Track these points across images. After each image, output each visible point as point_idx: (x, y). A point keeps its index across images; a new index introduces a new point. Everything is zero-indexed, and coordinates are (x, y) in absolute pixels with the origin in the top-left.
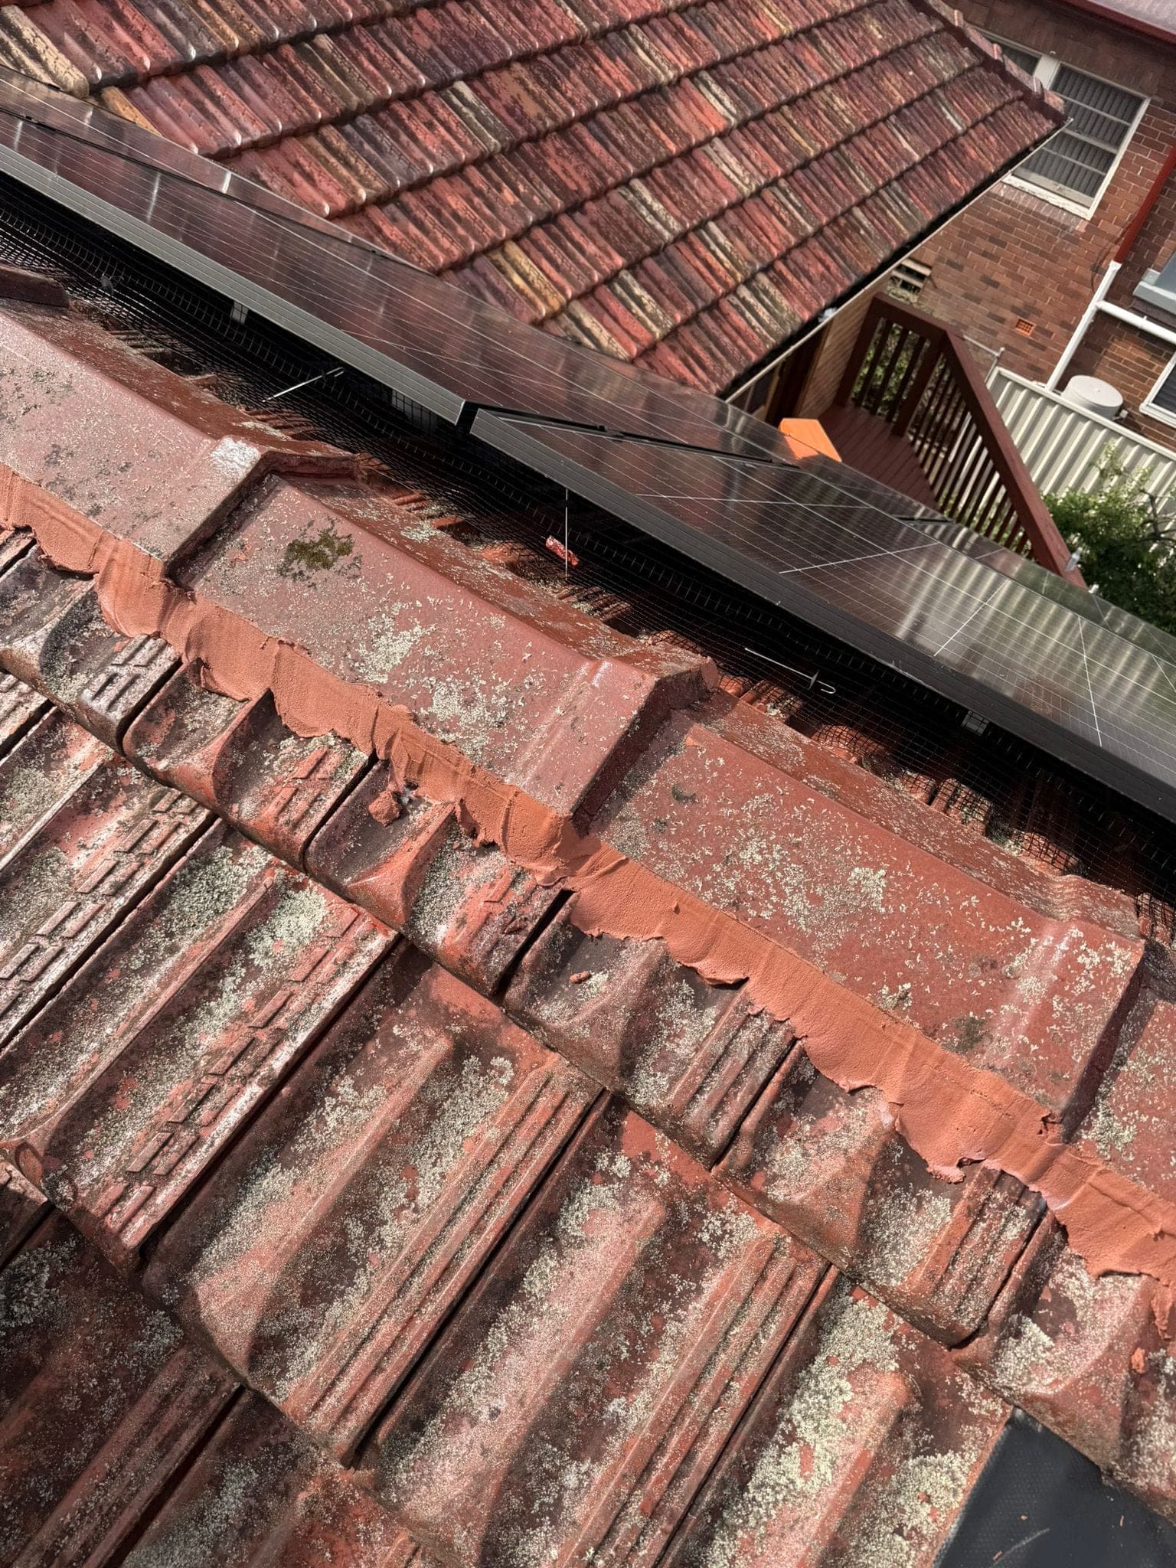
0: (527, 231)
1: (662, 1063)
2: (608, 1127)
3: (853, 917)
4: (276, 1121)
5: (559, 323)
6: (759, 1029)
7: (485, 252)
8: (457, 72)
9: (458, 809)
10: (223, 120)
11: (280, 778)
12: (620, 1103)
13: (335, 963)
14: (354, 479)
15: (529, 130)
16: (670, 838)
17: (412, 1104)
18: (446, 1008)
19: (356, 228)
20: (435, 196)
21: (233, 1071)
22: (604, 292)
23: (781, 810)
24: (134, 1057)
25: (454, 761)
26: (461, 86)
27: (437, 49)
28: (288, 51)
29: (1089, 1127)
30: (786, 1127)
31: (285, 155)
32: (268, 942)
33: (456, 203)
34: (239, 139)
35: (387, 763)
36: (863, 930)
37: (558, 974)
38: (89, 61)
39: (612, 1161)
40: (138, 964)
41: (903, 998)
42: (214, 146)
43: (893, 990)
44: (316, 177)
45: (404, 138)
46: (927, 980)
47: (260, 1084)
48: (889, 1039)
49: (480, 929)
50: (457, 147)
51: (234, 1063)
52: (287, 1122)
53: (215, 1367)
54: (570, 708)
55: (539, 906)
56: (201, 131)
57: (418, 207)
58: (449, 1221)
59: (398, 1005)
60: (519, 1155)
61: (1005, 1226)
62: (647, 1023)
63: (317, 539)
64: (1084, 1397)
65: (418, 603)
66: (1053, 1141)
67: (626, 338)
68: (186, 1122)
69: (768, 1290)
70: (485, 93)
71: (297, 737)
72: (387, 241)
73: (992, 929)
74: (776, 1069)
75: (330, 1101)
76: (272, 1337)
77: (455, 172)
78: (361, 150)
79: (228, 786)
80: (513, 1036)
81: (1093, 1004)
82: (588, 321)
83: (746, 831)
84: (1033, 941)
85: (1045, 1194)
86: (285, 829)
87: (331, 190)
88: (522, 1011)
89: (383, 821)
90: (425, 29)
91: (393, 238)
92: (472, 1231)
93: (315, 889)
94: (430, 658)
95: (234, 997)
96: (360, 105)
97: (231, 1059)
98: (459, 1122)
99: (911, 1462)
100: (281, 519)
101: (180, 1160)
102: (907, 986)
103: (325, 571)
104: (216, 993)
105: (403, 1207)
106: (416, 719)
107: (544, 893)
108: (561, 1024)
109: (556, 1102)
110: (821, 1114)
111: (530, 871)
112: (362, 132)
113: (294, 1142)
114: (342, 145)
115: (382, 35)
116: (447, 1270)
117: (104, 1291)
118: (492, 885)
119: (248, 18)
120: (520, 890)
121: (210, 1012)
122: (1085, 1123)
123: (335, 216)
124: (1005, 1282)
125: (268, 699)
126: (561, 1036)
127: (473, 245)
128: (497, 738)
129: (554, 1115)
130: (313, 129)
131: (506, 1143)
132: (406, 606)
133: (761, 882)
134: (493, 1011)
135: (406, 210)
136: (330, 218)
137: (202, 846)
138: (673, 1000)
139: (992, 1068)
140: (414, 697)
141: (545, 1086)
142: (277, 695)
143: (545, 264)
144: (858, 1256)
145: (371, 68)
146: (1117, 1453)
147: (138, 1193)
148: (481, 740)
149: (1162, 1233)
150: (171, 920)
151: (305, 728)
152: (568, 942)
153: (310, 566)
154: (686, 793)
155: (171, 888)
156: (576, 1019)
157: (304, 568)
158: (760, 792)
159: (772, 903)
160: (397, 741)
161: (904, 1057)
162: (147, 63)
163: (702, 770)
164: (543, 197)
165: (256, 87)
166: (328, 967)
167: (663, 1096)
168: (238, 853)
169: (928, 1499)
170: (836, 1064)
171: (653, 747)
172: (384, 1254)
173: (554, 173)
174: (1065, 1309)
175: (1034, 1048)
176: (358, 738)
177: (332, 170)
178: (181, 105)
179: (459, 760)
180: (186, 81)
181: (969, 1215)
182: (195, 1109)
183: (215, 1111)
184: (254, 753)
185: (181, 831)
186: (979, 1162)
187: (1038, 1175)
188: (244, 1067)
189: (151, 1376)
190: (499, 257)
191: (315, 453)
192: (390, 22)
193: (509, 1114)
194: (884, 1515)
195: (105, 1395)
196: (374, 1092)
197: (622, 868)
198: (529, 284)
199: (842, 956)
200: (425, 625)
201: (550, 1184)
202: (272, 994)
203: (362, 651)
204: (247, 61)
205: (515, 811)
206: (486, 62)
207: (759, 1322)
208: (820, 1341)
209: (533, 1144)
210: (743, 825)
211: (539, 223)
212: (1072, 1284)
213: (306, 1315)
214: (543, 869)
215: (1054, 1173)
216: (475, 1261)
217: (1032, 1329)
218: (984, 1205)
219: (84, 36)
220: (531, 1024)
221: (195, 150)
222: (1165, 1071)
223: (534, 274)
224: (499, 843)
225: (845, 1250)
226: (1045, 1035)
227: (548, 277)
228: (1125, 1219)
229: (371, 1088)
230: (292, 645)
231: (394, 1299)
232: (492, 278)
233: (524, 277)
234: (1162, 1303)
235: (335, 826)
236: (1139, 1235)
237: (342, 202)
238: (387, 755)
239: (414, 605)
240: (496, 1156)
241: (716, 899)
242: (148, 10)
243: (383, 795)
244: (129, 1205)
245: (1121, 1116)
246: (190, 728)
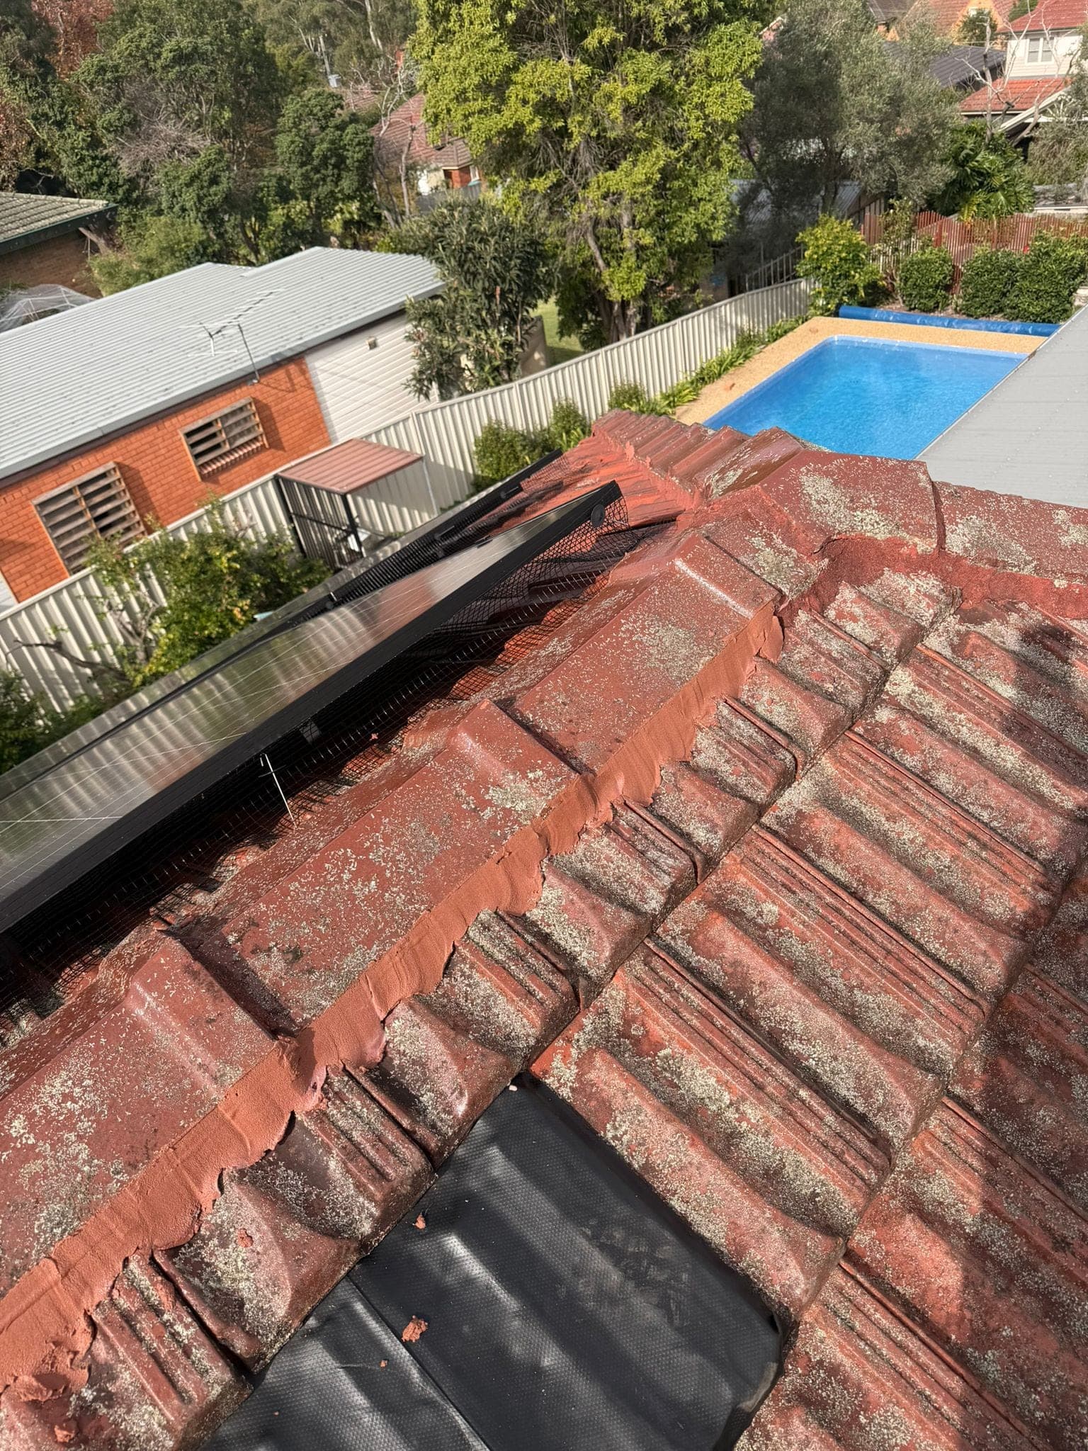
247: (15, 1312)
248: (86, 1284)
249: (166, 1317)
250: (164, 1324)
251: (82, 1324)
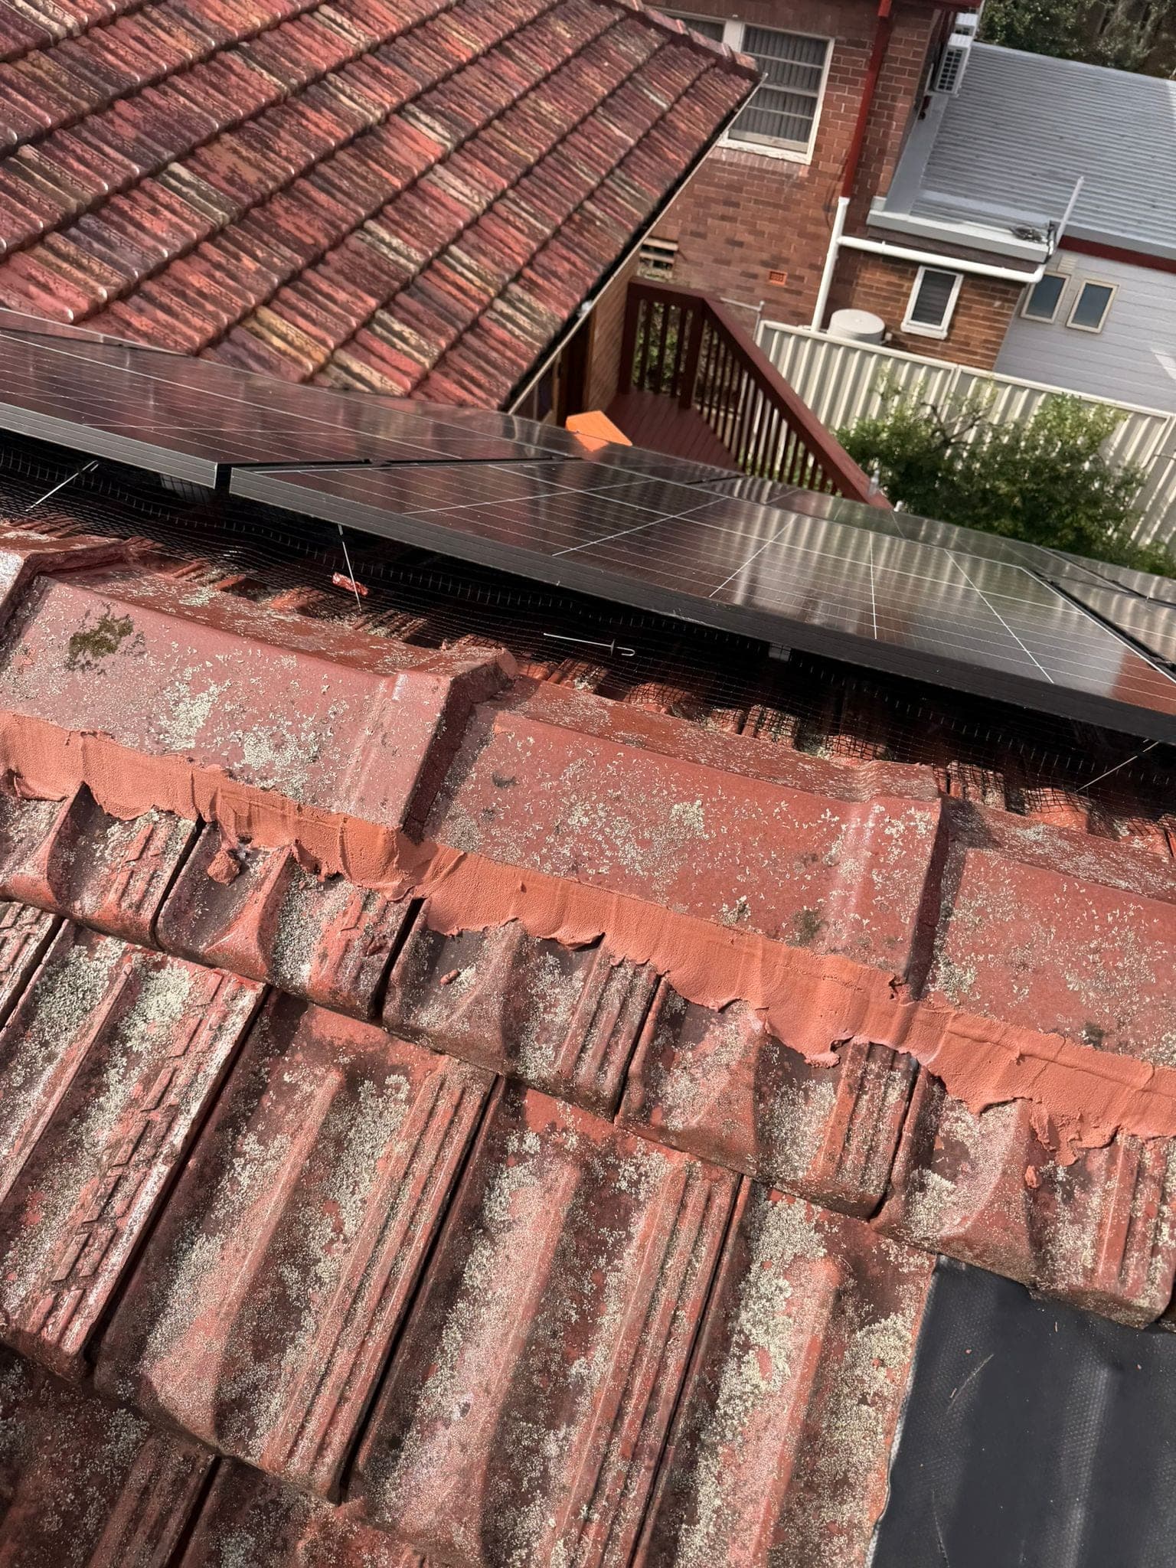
0: (275, 293)
1: (545, 1035)
2: (511, 1110)
3: (683, 850)
4: (190, 1194)
5: (327, 374)
6: (625, 977)
7: (239, 322)
8: (168, 155)
9: (295, 850)
11: (114, 865)
12: (516, 1084)
13: (211, 1029)
14: (126, 562)
15: (253, 196)
16: (500, 824)
17: (317, 1142)
18: (331, 1043)
19: (104, 327)
20: (176, 279)
21: (135, 1158)
22: (365, 335)
23: (596, 770)
24: (36, 1170)
25: (279, 804)
26: (176, 167)
27: (143, 137)
29: (934, 980)
30: (670, 1060)
31: (15, 270)
32: (142, 1026)
33: (198, 281)
35: (215, 824)
36: (694, 860)
37: (429, 981)
39: (521, 1140)
40: (20, 1080)
41: (742, 911)
43: (732, 906)
44: (52, 285)
45: (131, 229)
46: (760, 887)
47: (165, 1162)
48: (740, 952)
49: (342, 958)
50: (187, 227)
51: (135, 1149)
52: (201, 1192)
53: (186, 1447)
54: (377, 727)
55: (394, 921)
57: (161, 294)
58: (378, 1241)
59: (283, 1053)
60: (430, 1161)
61: (885, 1092)
62: (521, 1002)
63: (97, 627)
64: (991, 1225)
65: (208, 663)
66: (905, 1001)
67: (397, 375)
68: (100, 1219)
69: (691, 1217)
70: (201, 169)
71: (122, 822)
72: (137, 332)
73: (805, 826)
74: (647, 1010)
75: (238, 1162)
76: (233, 1401)
77: (190, 251)
78: (91, 249)
79: (65, 886)
80: (402, 1051)
81: (908, 867)
82: (356, 367)
83: (569, 798)
84: (844, 827)
85: (914, 1053)
86: (130, 912)
87: (70, 295)
88: (402, 1025)
89: (225, 881)
90: (126, 120)
91: (144, 328)
92: (402, 1244)
93: (176, 964)
94: (231, 713)
95: (121, 1087)
96: (79, 207)
97: (132, 1146)
98: (368, 1146)
99: (859, 1334)
100: (58, 616)
101: (103, 1256)
102: (743, 899)
103: (111, 655)
104: (102, 1088)
105: (332, 1241)
106: (231, 775)
107: (396, 908)
108: (441, 1026)
109: (455, 1100)
110: (699, 1039)
111: (378, 890)
112: (87, 232)
113: (212, 1210)
114: (71, 249)
115: (85, 134)
116: (387, 1287)
117: (61, 1406)
118: (345, 913)
120: (373, 911)
121: (101, 1108)
122: (929, 977)
123: (81, 319)
124: (898, 1143)
125: (85, 792)
126: (445, 1037)
127: (225, 318)
128: (314, 772)
129: (455, 1113)
130: (38, 239)
131: (415, 1153)
132: (197, 669)
133: (594, 842)
134: (377, 1033)
135: (150, 299)
136: (75, 322)
137: (55, 951)
138: (542, 973)
139: (834, 951)
140: (225, 754)
141: (441, 1088)
142: (92, 785)
143: (301, 321)
144: (763, 1160)
145: (82, 168)
146: (1033, 1266)
147: (69, 1299)
148: (299, 778)
149: (1022, 1056)
150: (43, 1030)
151: (127, 811)
152: (431, 948)
153: (95, 655)
154: (506, 778)
155: (35, 999)
156: (454, 1017)
157: (90, 658)
158: (573, 760)
159: (607, 857)
160: (219, 800)
161: (757, 964)
163: (516, 754)
164: (283, 258)
166: (205, 1035)
167: (551, 1065)
168: (92, 949)
169: (882, 1363)
170: (700, 987)
171: (466, 744)
172: (324, 1290)
173: (288, 232)
174: (958, 1151)
175: (866, 922)
176: (180, 807)
177: (67, 275)
179: (283, 802)
181: (851, 1092)
182: (107, 1204)
183: (127, 1200)
184: (84, 848)
185: (31, 941)
186: (848, 1041)
187: (902, 1039)
188: (145, 1150)
189: (125, 1474)
190: (254, 324)
191: (79, 547)
192: (90, 119)
193: (413, 1125)
194: (846, 1390)
195: (84, 1506)
196: (280, 1140)
197: (464, 864)
198: (290, 344)
199: (679, 890)
200: (219, 681)
201: (467, 1178)
202: (157, 1075)
203: (164, 722)
205: (348, 836)
206: (195, 139)
207: (690, 1248)
208: (750, 1250)
209: (441, 1147)
210: (564, 794)
211: (285, 283)
212: (960, 1127)
213: (262, 1370)
214: (390, 885)
215: (916, 1029)
216: (412, 1270)
217: (934, 1179)
218: (862, 1078)
220: (414, 1034)
222: (989, 910)
223: (292, 332)
224: (342, 871)
225: (750, 1157)
226: (873, 907)
227: (306, 332)
228: (987, 1054)
229: (275, 1138)
230: (94, 734)
231: (343, 1329)
232: (251, 345)
233: (283, 337)
234: (1040, 1119)
235: (178, 897)
236: (1003, 1065)
237: (84, 305)
238: (214, 816)
239: (204, 666)
240: (410, 1165)
241: (556, 869)
243: (218, 856)
244: (62, 1314)
245: (960, 963)
246: (16, 839)
247: (1095, 1068)
248: (1143, 1113)
249: (1165, 1208)
250: (1160, 1211)
251: (1108, 1131)
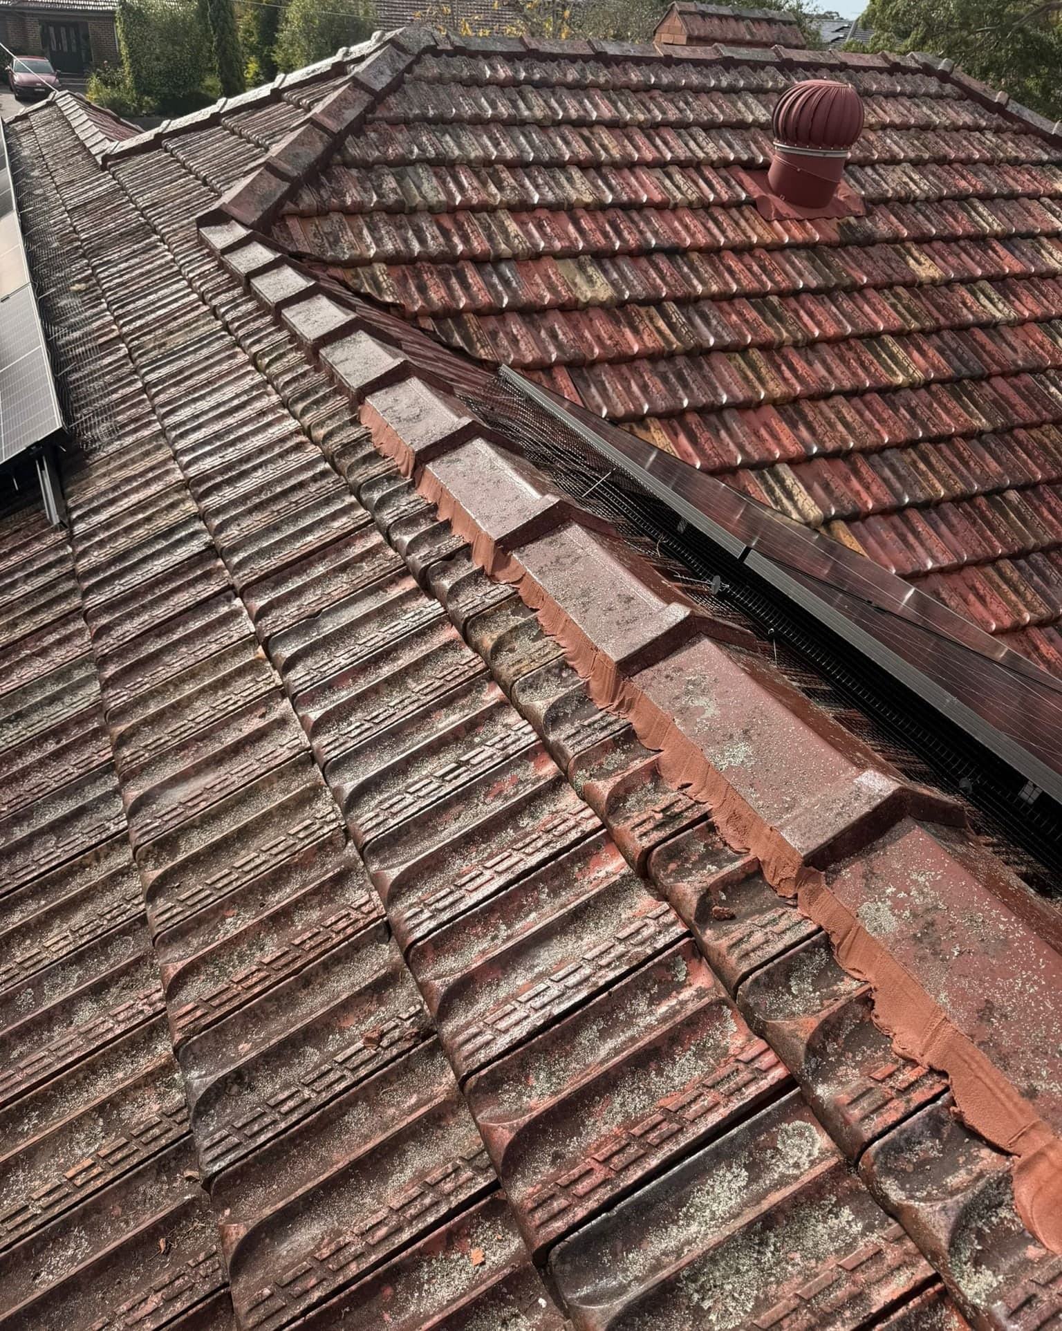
10: (920, 550)
19: (1015, 645)
28: (982, 501)
31: (964, 578)
34: (930, 565)
38: (828, 501)
42: (909, 569)
44: (988, 599)
56: (900, 557)
72: (1041, 657)
78: (1030, 580)
87: (999, 611)
91: (1048, 655)
96: (1035, 546)
112: (1034, 566)
114: (1015, 576)
119: (954, 477)
123: (1000, 633)
130: (993, 561)
136: (995, 634)
145: (1050, 517)
162: (870, 506)
165: (951, 527)
177: (1003, 595)
178: (889, 536)
180: (896, 519)
204: (947, 508)
219: (828, 484)
221: (894, 571)
237: (1007, 622)
242: (879, 469)
